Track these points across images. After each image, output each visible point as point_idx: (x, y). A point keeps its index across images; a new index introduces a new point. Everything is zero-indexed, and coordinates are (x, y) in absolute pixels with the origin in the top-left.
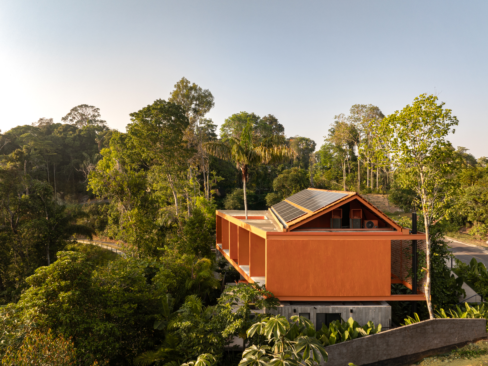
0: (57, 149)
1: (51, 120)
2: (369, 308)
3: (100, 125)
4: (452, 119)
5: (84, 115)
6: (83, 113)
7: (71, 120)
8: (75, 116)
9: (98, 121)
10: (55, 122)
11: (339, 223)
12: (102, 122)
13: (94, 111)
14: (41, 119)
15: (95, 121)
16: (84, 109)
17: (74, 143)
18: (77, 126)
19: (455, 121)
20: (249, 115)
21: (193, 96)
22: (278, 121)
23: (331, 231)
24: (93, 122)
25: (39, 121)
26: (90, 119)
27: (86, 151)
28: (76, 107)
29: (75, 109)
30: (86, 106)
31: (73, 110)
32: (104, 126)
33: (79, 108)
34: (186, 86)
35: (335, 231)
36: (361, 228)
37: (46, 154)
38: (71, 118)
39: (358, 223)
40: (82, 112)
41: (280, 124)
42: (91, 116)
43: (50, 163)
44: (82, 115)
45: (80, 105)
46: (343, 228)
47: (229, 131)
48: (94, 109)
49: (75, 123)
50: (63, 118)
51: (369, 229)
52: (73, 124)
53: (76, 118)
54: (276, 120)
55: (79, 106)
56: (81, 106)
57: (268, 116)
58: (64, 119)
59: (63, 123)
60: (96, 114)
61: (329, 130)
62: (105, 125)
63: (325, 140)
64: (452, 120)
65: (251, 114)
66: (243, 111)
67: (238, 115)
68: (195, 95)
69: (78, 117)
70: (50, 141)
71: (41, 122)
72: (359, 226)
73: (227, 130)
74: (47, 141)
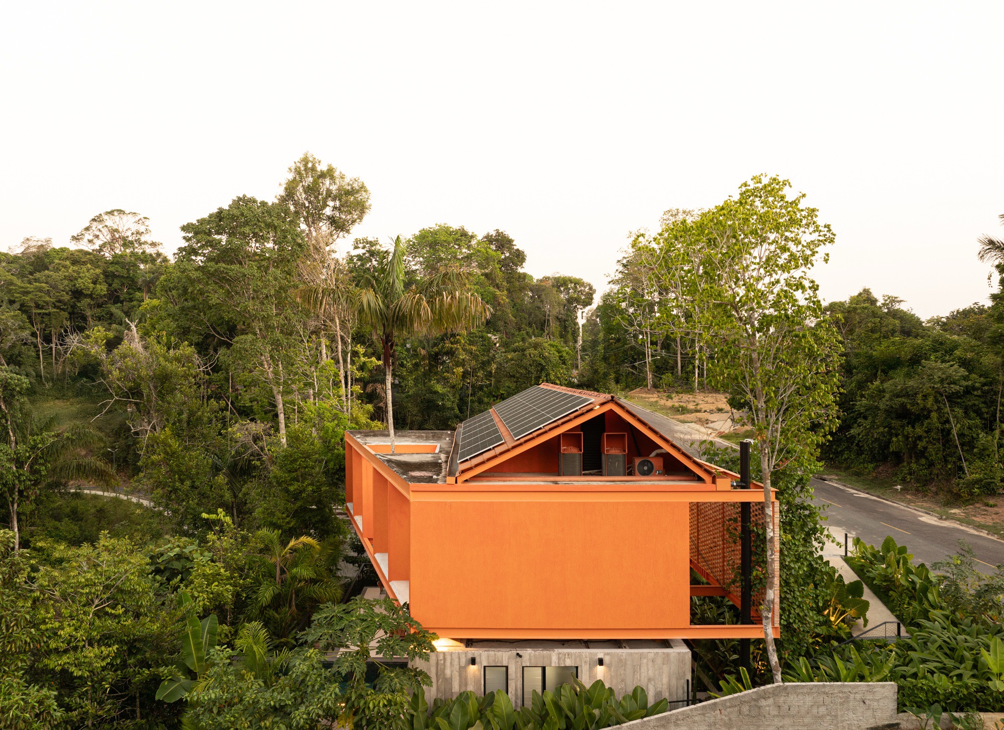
0: (60, 301)
1: (48, 241)
2: (641, 656)
3: (150, 250)
4: (820, 231)
5: (117, 231)
6: (115, 227)
7: (90, 241)
8: (98, 233)
9: (145, 243)
10: (57, 245)
11: (578, 463)
12: (153, 244)
13: (138, 222)
14: (28, 239)
15: (140, 244)
16: (118, 217)
17: (94, 288)
18: (102, 253)
19: (828, 234)
20: (453, 232)
21: (328, 190)
22: (514, 243)
23: (556, 483)
24: (136, 245)
25: (23, 242)
26: (130, 239)
27: (119, 304)
28: (101, 215)
29: (97, 219)
30: (121, 212)
31: (94, 220)
32: (159, 255)
33: (105, 217)
34: (313, 169)
35: (564, 481)
36: (625, 475)
37: (35, 311)
38: (91, 238)
39: (620, 465)
40: (112, 225)
41: (518, 250)
42: (133, 234)
43: (45, 330)
44: (114, 231)
45: (109, 210)
46: (584, 475)
47: (413, 263)
48: (137, 219)
49: (98, 248)
50: (73, 237)
51: (643, 478)
52: (93, 250)
53: (101, 236)
54: (510, 242)
55: (108, 213)
56: (111, 213)
57: (494, 234)
58: (75, 238)
59: (73, 247)
60: (142, 229)
61: (618, 261)
62: (161, 251)
63: (610, 283)
64: (821, 233)
65: (458, 228)
66: (442, 222)
67: (432, 230)
68: (331, 188)
69: (105, 234)
70: (43, 285)
71: (27, 246)
72: (621, 469)
73: (409, 261)
74: (37, 284)
